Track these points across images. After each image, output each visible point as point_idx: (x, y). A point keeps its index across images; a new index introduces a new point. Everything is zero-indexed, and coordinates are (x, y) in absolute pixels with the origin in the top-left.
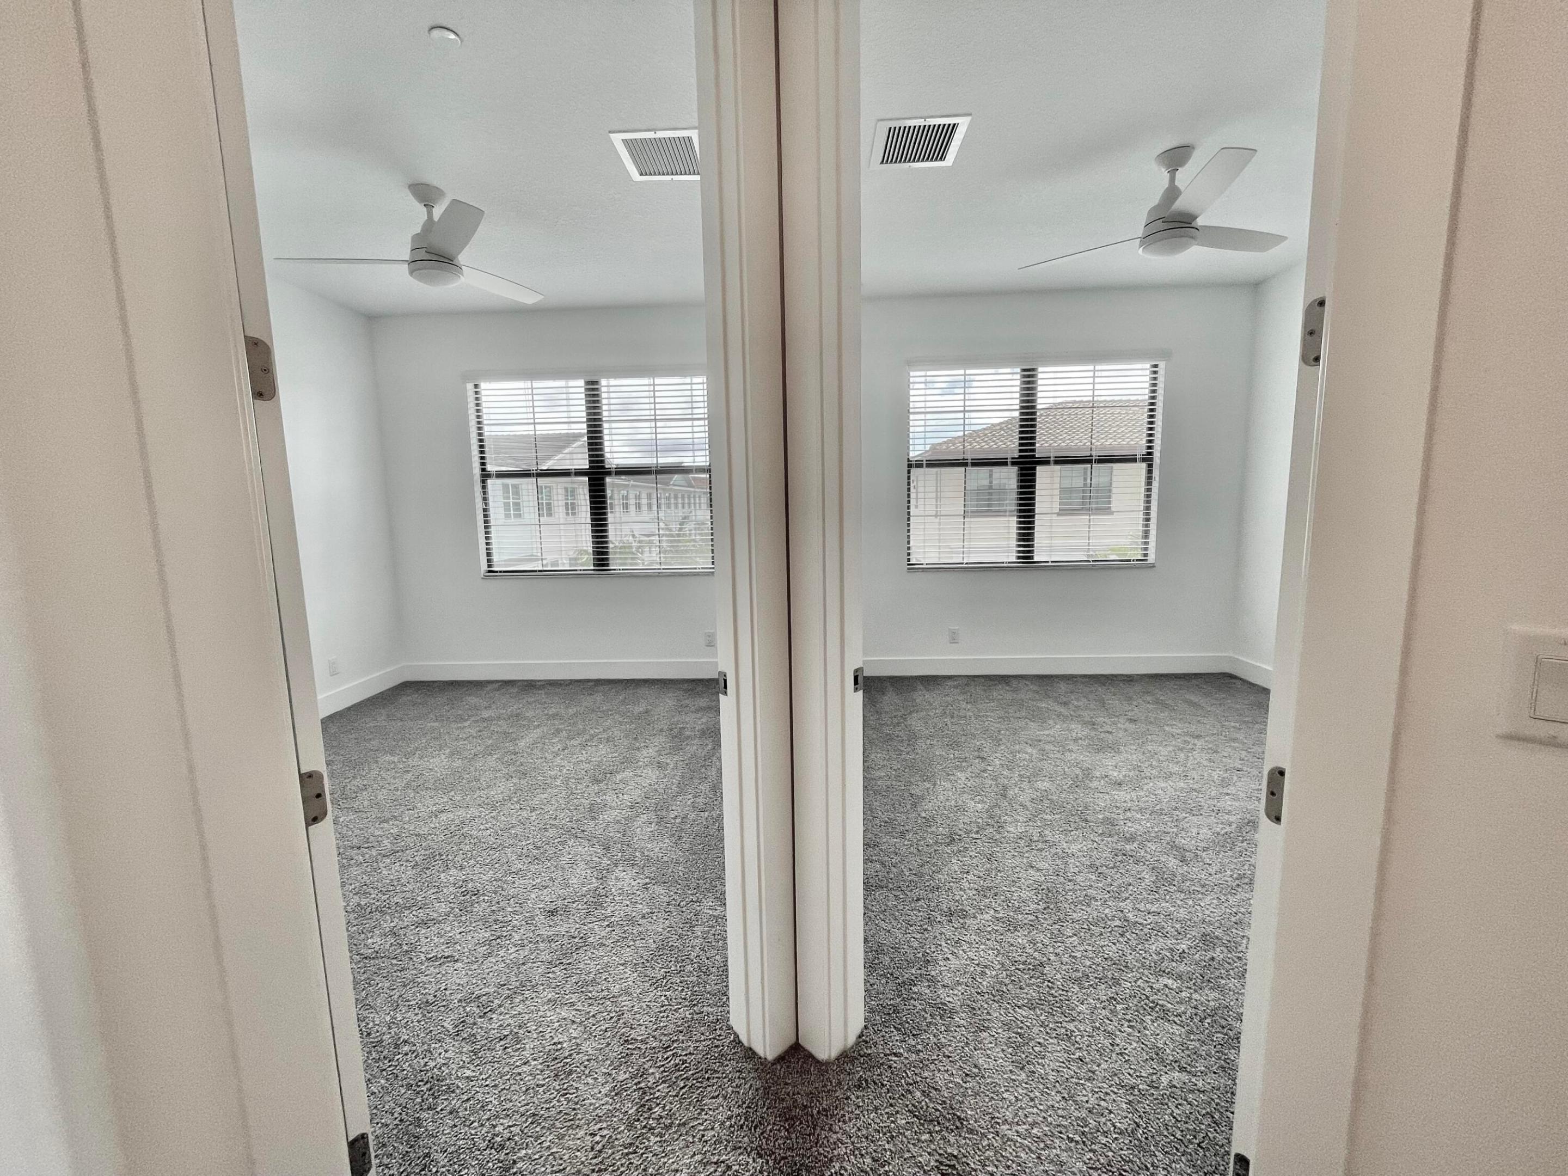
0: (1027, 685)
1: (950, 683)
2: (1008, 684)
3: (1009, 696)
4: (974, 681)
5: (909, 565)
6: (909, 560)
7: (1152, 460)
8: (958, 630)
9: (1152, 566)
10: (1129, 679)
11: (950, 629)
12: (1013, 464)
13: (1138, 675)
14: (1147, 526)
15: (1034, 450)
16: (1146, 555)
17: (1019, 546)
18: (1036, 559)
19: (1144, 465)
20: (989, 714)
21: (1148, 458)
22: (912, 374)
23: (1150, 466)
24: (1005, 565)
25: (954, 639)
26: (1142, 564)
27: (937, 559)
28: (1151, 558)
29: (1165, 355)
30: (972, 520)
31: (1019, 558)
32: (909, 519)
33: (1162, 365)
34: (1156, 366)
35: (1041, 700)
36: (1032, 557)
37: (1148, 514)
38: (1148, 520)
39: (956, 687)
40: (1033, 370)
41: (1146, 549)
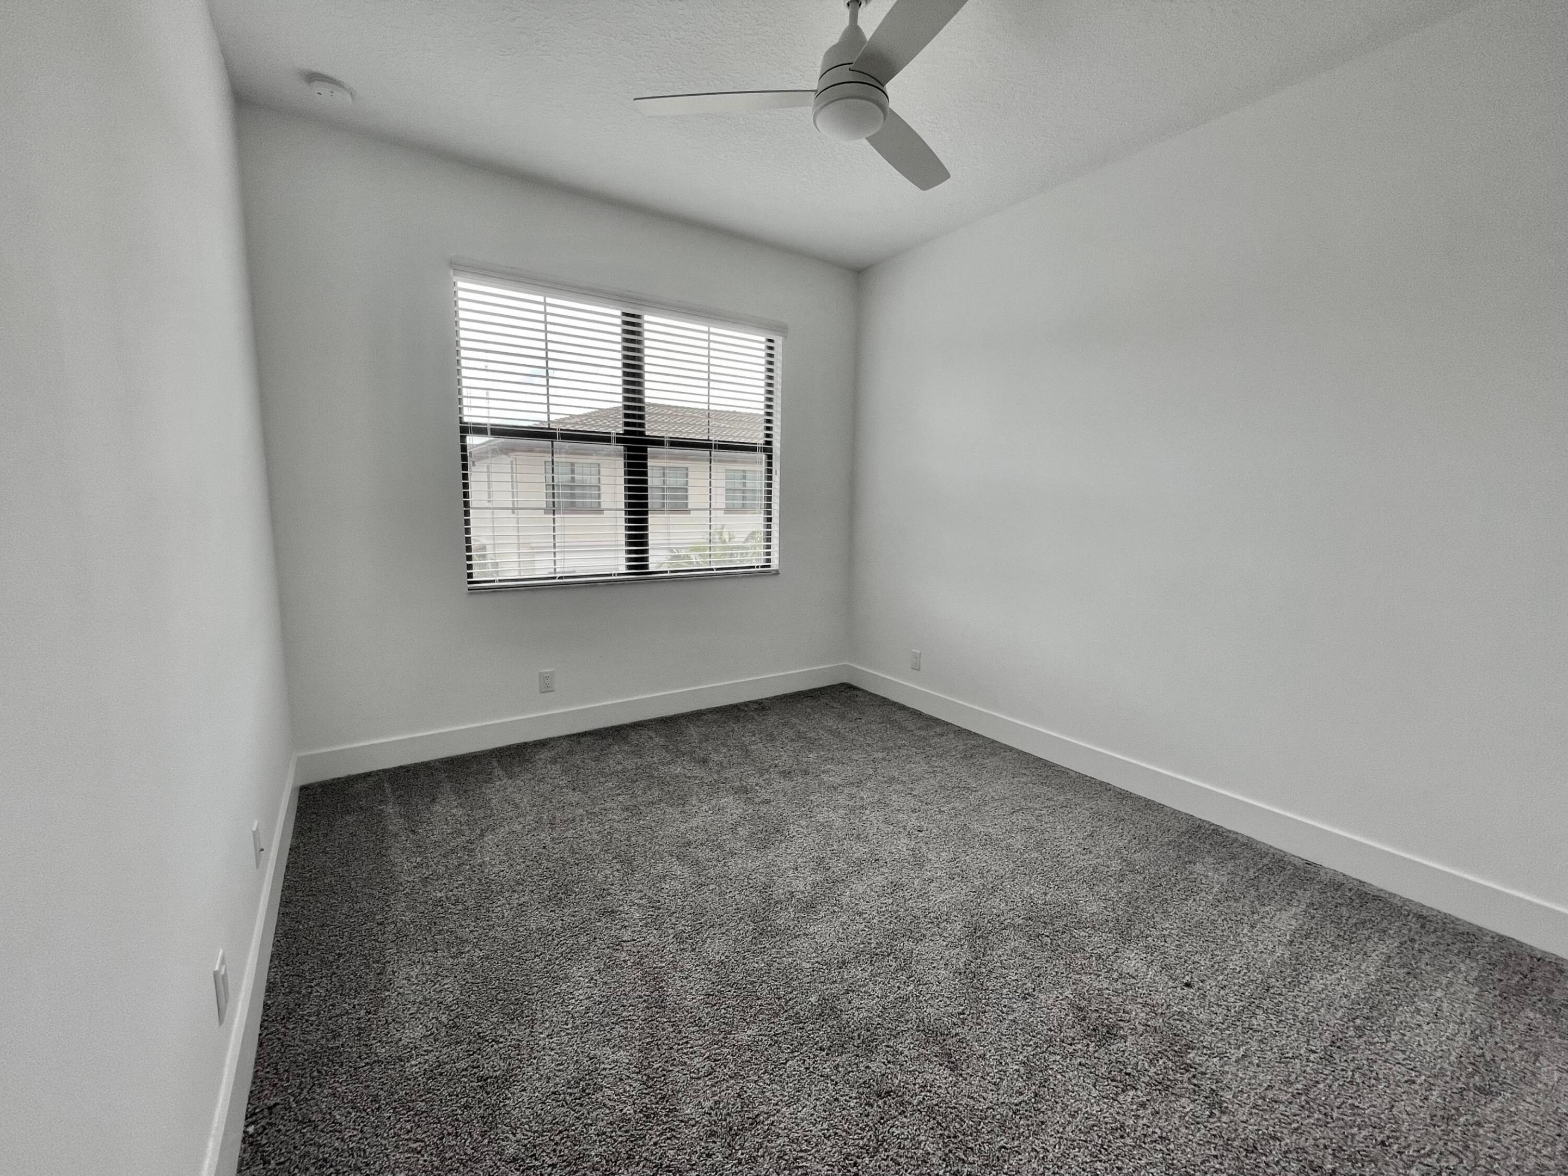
0: (651, 738)
1: (545, 754)
2: (625, 739)
3: (630, 764)
4: (579, 743)
5: (470, 583)
6: (470, 575)
7: (771, 450)
8: (552, 673)
9: (777, 573)
10: (761, 706)
11: (540, 673)
12: (619, 440)
13: (766, 699)
14: (769, 527)
15: (642, 425)
16: (769, 560)
17: (630, 552)
18: (651, 570)
19: (763, 456)
20: (608, 805)
21: (767, 448)
22: (460, 284)
23: (770, 457)
24: (613, 578)
25: (546, 686)
26: (765, 572)
27: (517, 573)
28: (775, 564)
29: (781, 329)
30: (566, 516)
31: (630, 567)
32: (467, 513)
33: (779, 341)
34: (771, 341)
35: (673, 761)
36: (646, 567)
37: (769, 513)
38: (770, 520)
39: (554, 761)
40: (638, 317)
41: (769, 554)
